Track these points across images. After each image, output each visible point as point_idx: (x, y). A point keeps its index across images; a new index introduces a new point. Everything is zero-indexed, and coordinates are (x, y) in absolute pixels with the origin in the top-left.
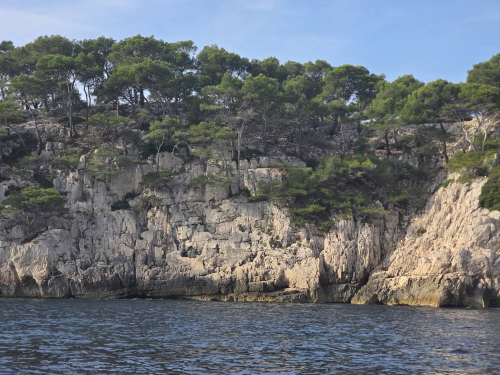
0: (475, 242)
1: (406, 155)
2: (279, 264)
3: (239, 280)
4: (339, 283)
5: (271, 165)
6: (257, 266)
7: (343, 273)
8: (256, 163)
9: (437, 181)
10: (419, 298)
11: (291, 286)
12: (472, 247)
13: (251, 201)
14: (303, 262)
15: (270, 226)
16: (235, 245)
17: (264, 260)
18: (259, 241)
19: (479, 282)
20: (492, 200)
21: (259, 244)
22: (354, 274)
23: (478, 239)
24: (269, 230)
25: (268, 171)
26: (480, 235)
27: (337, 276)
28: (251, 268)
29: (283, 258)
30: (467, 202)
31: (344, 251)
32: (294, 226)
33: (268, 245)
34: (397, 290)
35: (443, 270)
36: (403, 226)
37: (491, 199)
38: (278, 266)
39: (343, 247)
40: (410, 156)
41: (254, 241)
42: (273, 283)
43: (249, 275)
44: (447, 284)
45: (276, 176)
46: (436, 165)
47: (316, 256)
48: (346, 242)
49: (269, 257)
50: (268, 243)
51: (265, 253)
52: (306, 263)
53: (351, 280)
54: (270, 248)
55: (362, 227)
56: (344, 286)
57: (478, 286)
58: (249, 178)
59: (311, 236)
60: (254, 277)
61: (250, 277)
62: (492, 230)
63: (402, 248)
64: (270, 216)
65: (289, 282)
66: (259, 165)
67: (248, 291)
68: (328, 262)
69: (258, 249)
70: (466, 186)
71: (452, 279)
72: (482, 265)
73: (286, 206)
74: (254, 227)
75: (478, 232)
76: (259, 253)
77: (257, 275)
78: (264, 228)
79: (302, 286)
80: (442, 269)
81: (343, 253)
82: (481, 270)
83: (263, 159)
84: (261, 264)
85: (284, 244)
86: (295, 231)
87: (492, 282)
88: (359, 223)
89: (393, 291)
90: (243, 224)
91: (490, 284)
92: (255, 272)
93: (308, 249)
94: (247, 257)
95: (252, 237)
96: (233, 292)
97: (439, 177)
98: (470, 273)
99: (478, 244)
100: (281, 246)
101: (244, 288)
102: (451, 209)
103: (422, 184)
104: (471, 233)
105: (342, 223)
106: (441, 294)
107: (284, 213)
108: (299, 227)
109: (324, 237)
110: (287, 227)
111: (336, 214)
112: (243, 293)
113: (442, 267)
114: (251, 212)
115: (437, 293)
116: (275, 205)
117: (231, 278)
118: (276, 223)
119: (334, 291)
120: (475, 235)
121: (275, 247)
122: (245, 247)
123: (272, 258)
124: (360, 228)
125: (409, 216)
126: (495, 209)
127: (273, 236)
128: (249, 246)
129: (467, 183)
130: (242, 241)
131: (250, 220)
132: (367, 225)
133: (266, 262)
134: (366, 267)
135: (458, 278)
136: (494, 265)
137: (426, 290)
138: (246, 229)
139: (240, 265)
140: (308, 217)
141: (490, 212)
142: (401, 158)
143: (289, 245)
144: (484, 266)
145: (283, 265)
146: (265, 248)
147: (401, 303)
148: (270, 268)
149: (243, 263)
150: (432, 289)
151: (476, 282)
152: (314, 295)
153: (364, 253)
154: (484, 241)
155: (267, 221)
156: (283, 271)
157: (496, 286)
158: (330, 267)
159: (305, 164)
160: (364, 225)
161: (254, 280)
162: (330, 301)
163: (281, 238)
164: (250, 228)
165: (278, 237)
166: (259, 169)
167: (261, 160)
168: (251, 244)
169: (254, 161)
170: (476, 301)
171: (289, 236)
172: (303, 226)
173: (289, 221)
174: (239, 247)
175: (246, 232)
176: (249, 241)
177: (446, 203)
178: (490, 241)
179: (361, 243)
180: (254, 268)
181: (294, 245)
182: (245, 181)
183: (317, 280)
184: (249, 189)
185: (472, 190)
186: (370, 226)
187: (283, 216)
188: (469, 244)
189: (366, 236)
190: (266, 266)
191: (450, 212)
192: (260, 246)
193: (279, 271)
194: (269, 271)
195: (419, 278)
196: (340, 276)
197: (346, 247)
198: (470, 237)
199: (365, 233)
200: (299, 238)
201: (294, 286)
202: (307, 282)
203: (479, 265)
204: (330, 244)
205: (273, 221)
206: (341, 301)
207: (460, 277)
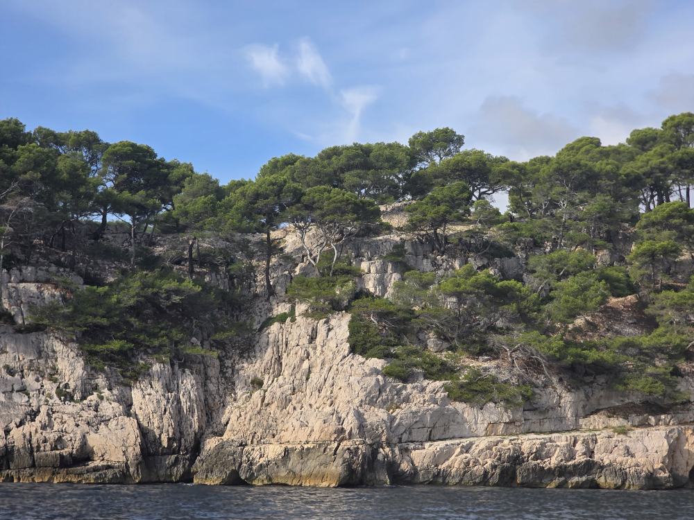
0: (364, 399)
1: (213, 274)
2: (77, 425)
3: (19, 450)
4: (163, 454)
5: (40, 278)
6: (44, 427)
7: (169, 439)
8: (19, 276)
9: (259, 314)
10: (304, 474)
11: (96, 459)
12: (361, 406)
13: (19, 331)
14: (112, 424)
15: (52, 368)
16: (4, 395)
17: (53, 419)
18: (39, 391)
19: (378, 453)
20: (365, 344)
21: (41, 395)
22: (183, 440)
23: (367, 395)
24: (51, 375)
25: (38, 288)
26: (368, 390)
27: (160, 443)
28: (36, 431)
29: (81, 416)
30: (332, 344)
31: (167, 407)
32: (89, 370)
33: (55, 397)
34: (267, 465)
35: (338, 437)
36: (227, 375)
37: (363, 342)
38: (76, 428)
39: (165, 402)
40: (219, 277)
41: (33, 391)
42: (71, 454)
43: (34, 440)
44: (347, 455)
45: (53, 296)
46: (249, 292)
47: (128, 414)
48: (166, 395)
49: (60, 414)
50: (55, 395)
51: (52, 409)
52: (117, 425)
53: (179, 450)
54: (58, 401)
55: (182, 375)
56: (173, 457)
57: (378, 458)
58: (10, 297)
59: (113, 384)
60: (42, 445)
61: (35, 445)
62: (381, 384)
63: (235, 404)
64: (51, 354)
65: (93, 452)
66: (21, 279)
67: (33, 466)
68: (145, 424)
69: (42, 403)
70: (325, 323)
71: (352, 448)
72: (380, 430)
73: (73, 341)
74: (28, 369)
75: (366, 386)
76: (44, 409)
77: (45, 441)
78: (43, 372)
79: (116, 457)
80: (336, 435)
81: (165, 410)
82: (380, 436)
83: (28, 271)
84: (48, 425)
85: (77, 396)
86: (91, 377)
87: (393, 452)
88: (176, 367)
89: (261, 465)
90: (12, 365)
91: (390, 455)
92: (42, 438)
93: (115, 405)
94: (27, 414)
95: (27, 384)
96: (9, 468)
97: (260, 309)
98: (368, 441)
99: (367, 402)
100: (72, 399)
101: (28, 461)
102: (308, 355)
103: (237, 316)
104: (357, 388)
105: (156, 367)
106: (340, 469)
107: (72, 351)
108: (96, 372)
109: (130, 386)
110: (79, 371)
111: (144, 354)
112: (25, 468)
113: (335, 433)
114: (22, 348)
115: (334, 468)
116: (56, 338)
117: (6, 445)
118: (62, 365)
119: (159, 465)
120: (363, 390)
121: (65, 400)
122: (19, 399)
123: (65, 417)
124: (180, 375)
125: (232, 361)
126: (373, 356)
127: (60, 383)
128: (27, 399)
129: (324, 320)
130: (13, 390)
131: (21, 359)
132: (187, 371)
133: (55, 422)
134: (197, 431)
135: (358, 448)
136: (392, 429)
137: (313, 465)
138: (16, 372)
139: (18, 427)
140: (110, 358)
141: (367, 359)
142: (208, 278)
143: (84, 398)
144: (383, 431)
145: (85, 427)
146: (51, 401)
147: (275, 481)
148: (62, 431)
149: (21, 423)
150: (323, 461)
151: (375, 453)
152: (136, 472)
153: (191, 410)
154: (373, 398)
155: (46, 361)
156: (84, 436)
157: (397, 457)
158: (149, 431)
159: (81, 281)
160: (184, 372)
161: (42, 449)
162: (154, 480)
163: (72, 385)
164: (22, 371)
165: (66, 386)
166: (23, 284)
167: (24, 271)
168: (28, 394)
169: (15, 271)
170: (377, 477)
171: (84, 384)
172: (103, 371)
173: (82, 362)
174: (11, 398)
175: (17, 376)
176: (24, 390)
177: (298, 345)
178: (380, 399)
179: (186, 397)
180: (40, 431)
181: (94, 397)
182: (4, 301)
183: (138, 449)
184: (13, 313)
185: (332, 329)
186: (192, 373)
187: (72, 354)
188: (357, 401)
189: (189, 387)
190: (55, 428)
191: (308, 358)
192: (43, 398)
193: (79, 436)
194: (63, 436)
195: (299, 447)
196: (165, 444)
197: (168, 402)
198: (356, 393)
199: (188, 383)
200: (96, 388)
201: (101, 458)
202: (124, 452)
203: (377, 430)
204: (144, 397)
205: (56, 360)
206: (169, 480)
207: (360, 446)
